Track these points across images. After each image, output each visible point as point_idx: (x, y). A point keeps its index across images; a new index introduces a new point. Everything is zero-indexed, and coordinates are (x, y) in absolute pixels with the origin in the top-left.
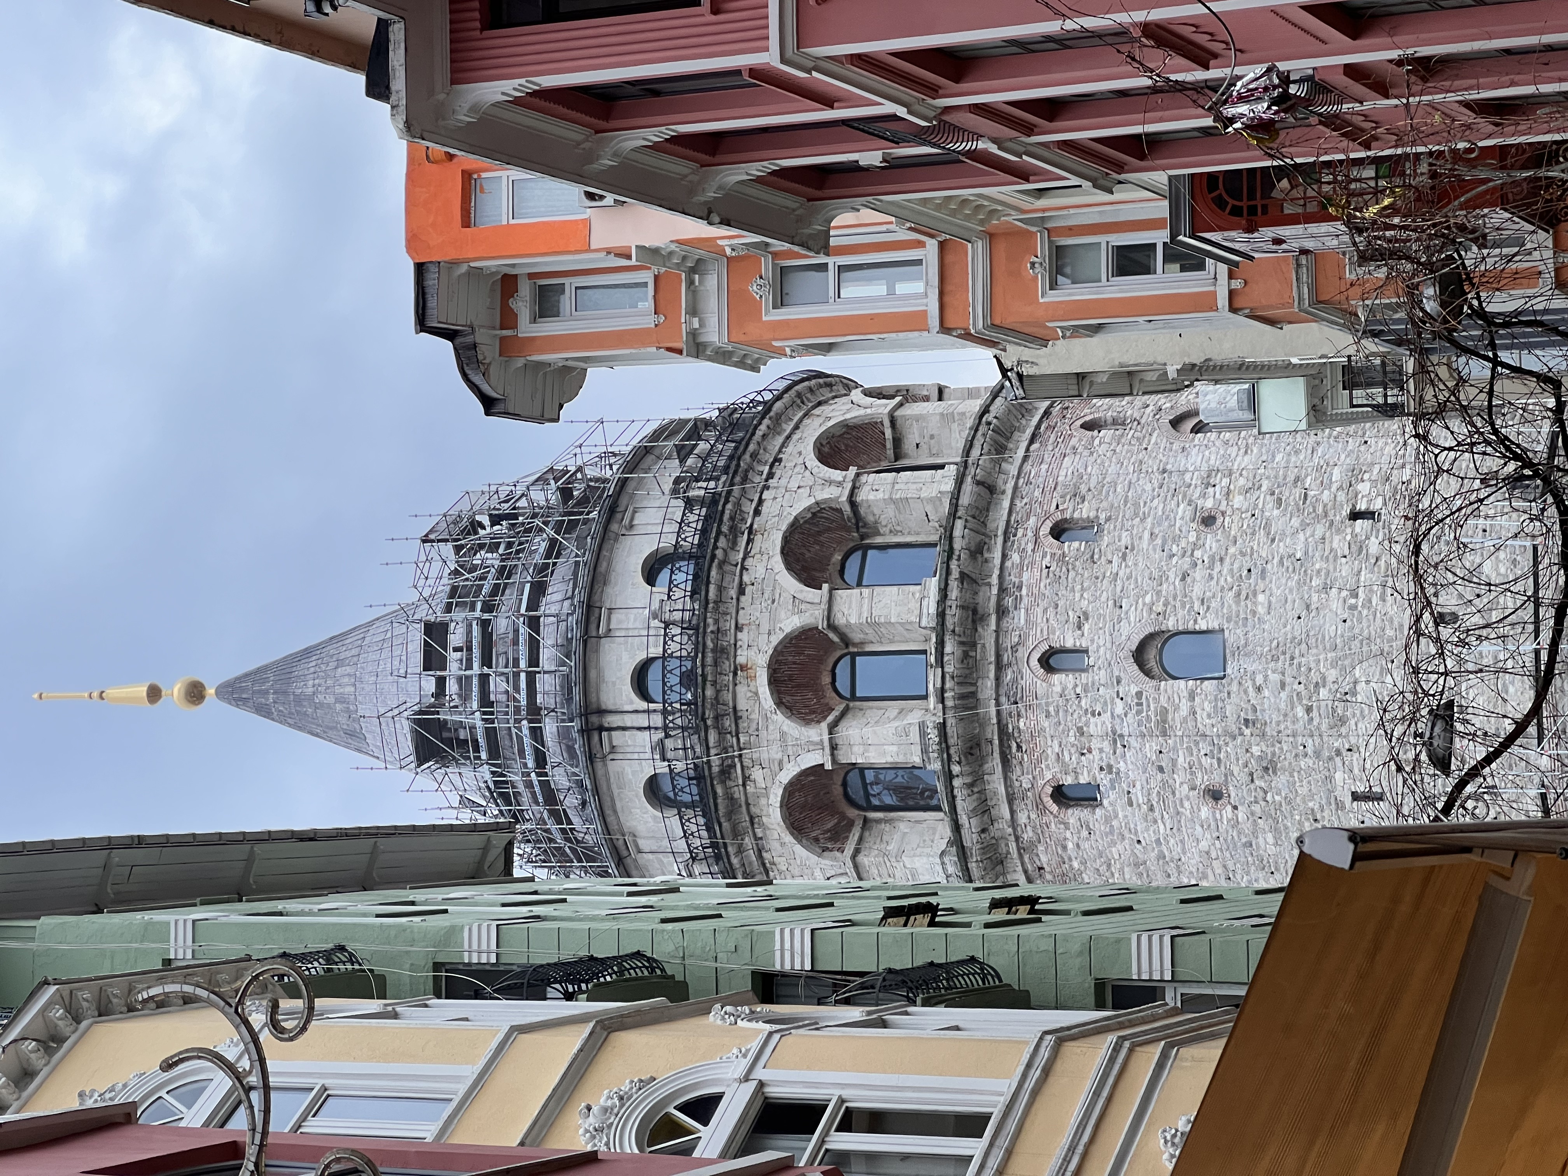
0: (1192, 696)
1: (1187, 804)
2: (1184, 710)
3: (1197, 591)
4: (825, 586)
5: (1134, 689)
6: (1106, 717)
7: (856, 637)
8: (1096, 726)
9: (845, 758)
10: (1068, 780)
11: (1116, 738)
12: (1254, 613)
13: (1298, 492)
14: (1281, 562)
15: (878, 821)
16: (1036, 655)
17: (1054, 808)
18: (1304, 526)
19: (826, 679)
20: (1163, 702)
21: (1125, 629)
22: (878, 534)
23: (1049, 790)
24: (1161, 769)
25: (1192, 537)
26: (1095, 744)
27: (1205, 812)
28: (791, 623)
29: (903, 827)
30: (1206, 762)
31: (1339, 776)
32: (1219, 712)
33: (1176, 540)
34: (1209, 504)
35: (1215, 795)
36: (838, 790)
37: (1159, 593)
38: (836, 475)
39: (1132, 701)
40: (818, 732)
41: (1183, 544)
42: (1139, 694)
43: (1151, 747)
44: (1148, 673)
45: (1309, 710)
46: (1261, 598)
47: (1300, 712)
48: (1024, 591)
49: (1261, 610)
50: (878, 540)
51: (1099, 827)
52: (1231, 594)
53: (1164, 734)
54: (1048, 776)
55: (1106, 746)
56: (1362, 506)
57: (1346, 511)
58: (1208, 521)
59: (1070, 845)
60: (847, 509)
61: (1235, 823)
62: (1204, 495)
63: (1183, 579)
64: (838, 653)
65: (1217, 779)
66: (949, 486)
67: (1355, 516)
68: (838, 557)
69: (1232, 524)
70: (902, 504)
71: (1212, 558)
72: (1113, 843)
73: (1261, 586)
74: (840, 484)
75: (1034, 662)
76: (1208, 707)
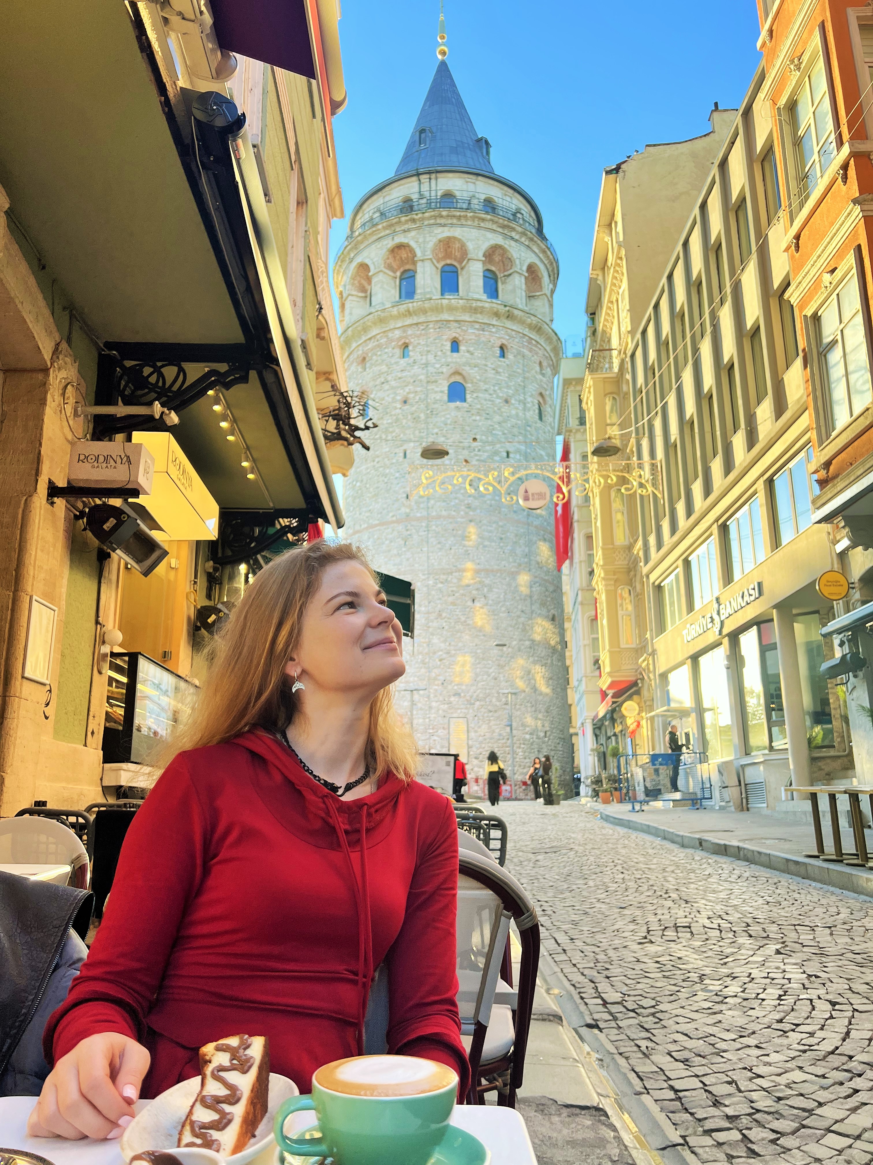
0: (442, 392)
1: (402, 391)
2: (437, 389)
3: (480, 395)
4: (483, 261)
5: (445, 371)
6: (434, 361)
7: (464, 272)
8: (431, 357)
9: (419, 265)
10: (410, 348)
12: (473, 415)
13: (517, 433)
14: (491, 426)
15: (395, 283)
16: (457, 336)
17: (400, 343)
18: (504, 434)
19: (448, 262)
20: (440, 382)
21: (467, 368)
22: (503, 283)
23: (407, 341)
24: (414, 382)
25: (501, 395)
26: (424, 357)
27: (399, 398)
28: (470, 246)
29: (393, 291)
30: (417, 398)
31: (412, 444)
32: (436, 402)
33: (500, 389)
34: (513, 401)
35: (405, 402)
36: (407, 267)
37: (480, 381)
38: (525, 268)
39: (440, 370)
40: (429, 254)
41: (498, 391)
42: (442, 373)
43: (422, 377)
44: (451, 376)
45: (437, 434)
46: (478, 418)
47: (436, 430)
48: (481, 332)
49: (474, 418)
50: (500, 284)
51: (393, 361)
52: (479, 407)
53: (428, 382)
54: (412, 340)
55: (424, 361)
56: (511, 455)
57: (510, 450)
58: (507, 401)
59: (386, 351)
60: (512, 271)
61: (396, 408)
62: (516, 400)
63: (486, 390)
65: (410, 401)
66: (520, 306)
67: (508, 453)
68: (493, 269)
69: (505, 409)
70: (514, 291)
71: (492, 401)
72: (387, 365)
73: (483, 418)
74: (521, 269)
75: (454, 335)
76: (438, 398)
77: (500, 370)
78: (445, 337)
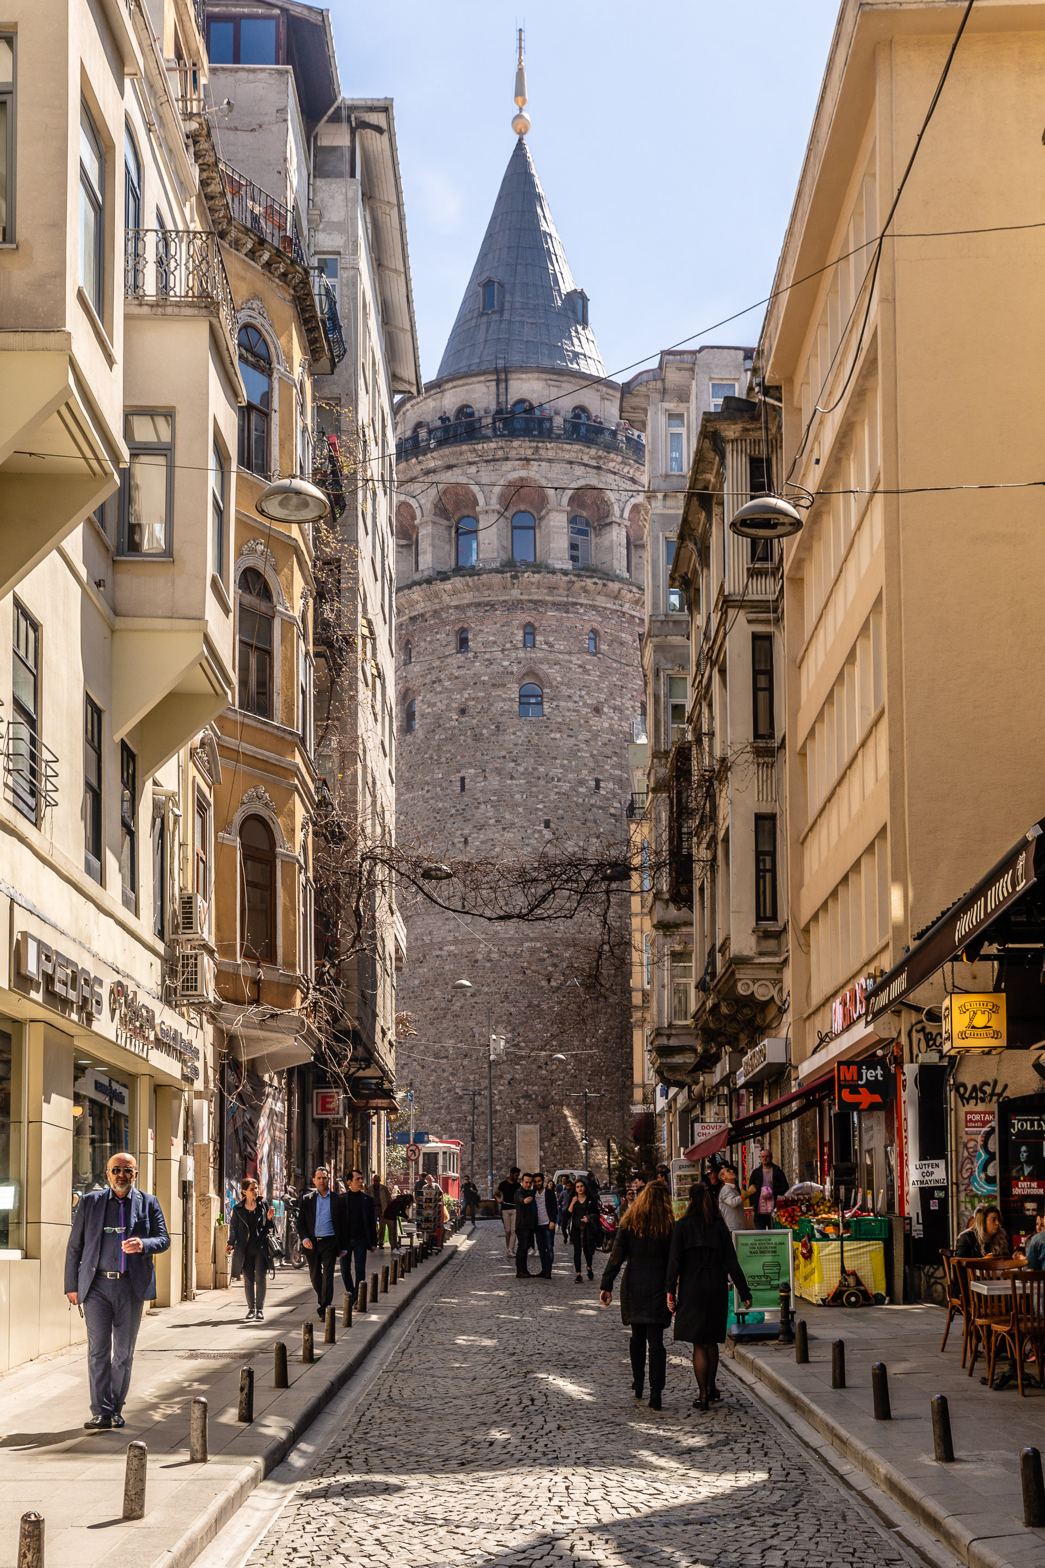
0: (512, 700)
1: (458, 696)
2: (504, 696)
3: (562, 704)
4: (569, 509)
5: (515, 669)
6: (501, 656)
7: (543, 524)
8: (497, 651)
9: (482, 518)
10: (470, 636)
11: (490, 662)
12: (552, 731)
14: (576, 745)
15: (450, 534)
16: (532, 620)
17: (457, 628)
18: (592, 756)
19: (522, 508)
20: (509, 685)
21: (545, 667)
22: (596, 537)
23: (466, 626)
24: (475, 684)
25: (589, 702)
26: (488, 650)
27: (455, 705)
28: (551, 490)
29: (447, 547)
30: (480, 707)
31: (472, 771)
32: (503, 713)
33: (588, 694)
34: (606, 710)
35: (463, 712)
36: (466, 512)
37: (562, 684)
38: (626, 515)
39: (510, 669)
40: (495, 504)
41: (586, 697)
42: (512, 673)
43: (486, 678)
44: (523, 677)
45: (504, 757)
46: (558, 736)
47: (503, 753)
48: (564, 615)
49: (552, 735)
51: (447, 651)
52: (560, 720)
53: (493, 685)
54: (473, 625)
55: (487, 656)
56: (602, 784)
57: (601, 777)
58: (597, 710)
59: (438, 636)
60: (608, 520)
61: (449, 719)
62: (609, 707)
63: (569, 697)
64: (535, 514)
65: (470, 711)
67: (598, 781)
69: (594, 721)
70: (611, 548)
71: (577, 711)
72: (439, 658)
73: (565, 736)
74: (622, 516)
75: (529, 619)
76: (506, 708)
77: (588, 667)
78: (516, 623)
